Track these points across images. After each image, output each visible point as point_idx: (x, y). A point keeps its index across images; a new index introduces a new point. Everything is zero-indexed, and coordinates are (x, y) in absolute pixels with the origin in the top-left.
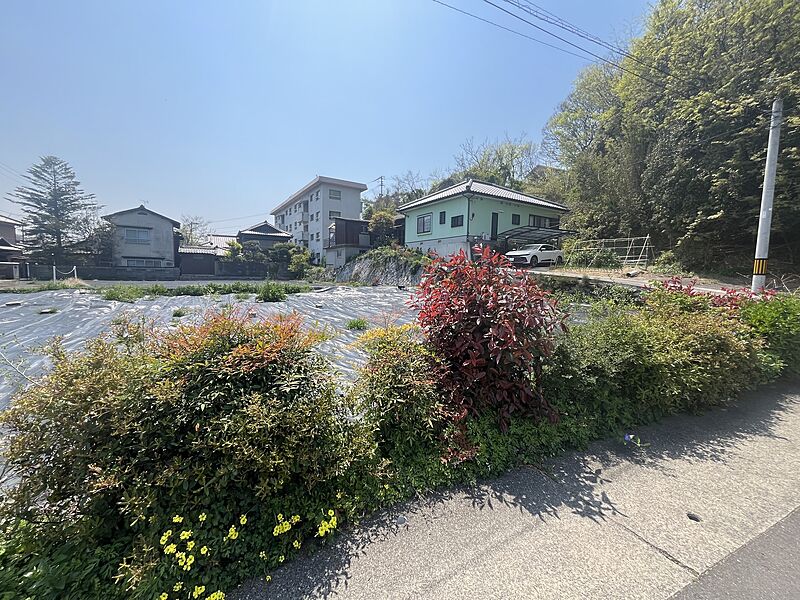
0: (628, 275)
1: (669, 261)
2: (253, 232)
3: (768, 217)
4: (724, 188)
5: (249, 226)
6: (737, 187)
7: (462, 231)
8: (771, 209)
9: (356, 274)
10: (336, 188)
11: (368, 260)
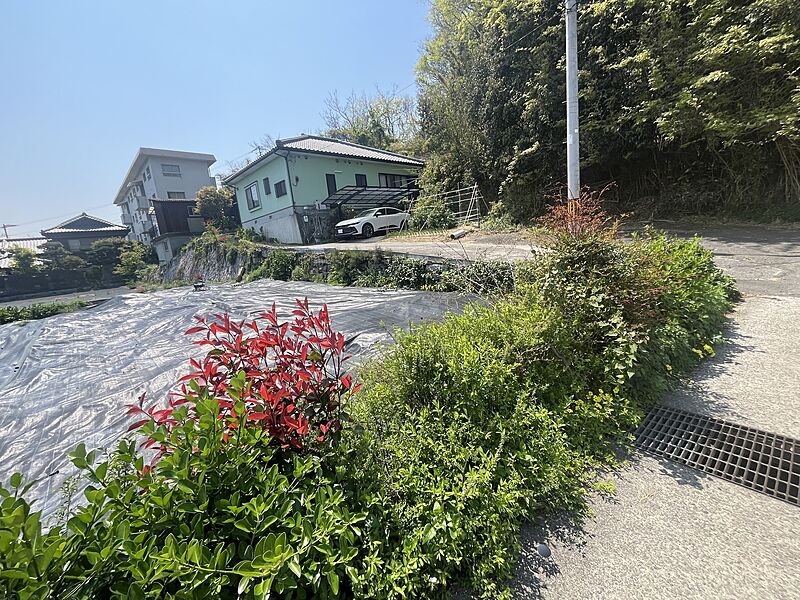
0: (453, 237)
1: (500, 213)
2: (64, 230)
3: (574, 142)
4: (535, 112)
5: (59, 223)
6: (547, 108)
7: (287, 201)
8: (577, 131)
9: (180, 272)
10: (172, 163)
11: (191, 251)
